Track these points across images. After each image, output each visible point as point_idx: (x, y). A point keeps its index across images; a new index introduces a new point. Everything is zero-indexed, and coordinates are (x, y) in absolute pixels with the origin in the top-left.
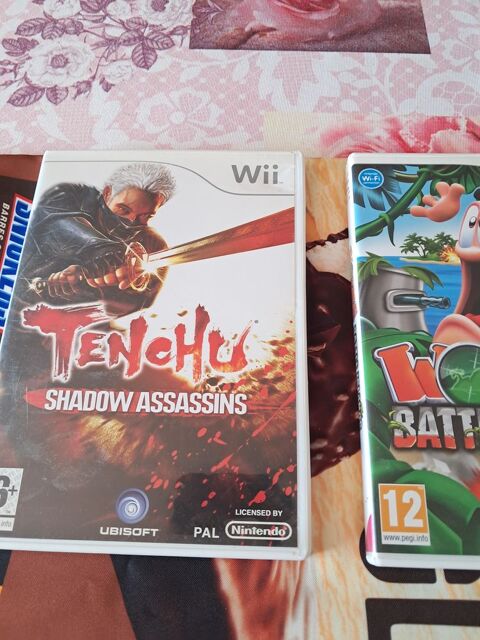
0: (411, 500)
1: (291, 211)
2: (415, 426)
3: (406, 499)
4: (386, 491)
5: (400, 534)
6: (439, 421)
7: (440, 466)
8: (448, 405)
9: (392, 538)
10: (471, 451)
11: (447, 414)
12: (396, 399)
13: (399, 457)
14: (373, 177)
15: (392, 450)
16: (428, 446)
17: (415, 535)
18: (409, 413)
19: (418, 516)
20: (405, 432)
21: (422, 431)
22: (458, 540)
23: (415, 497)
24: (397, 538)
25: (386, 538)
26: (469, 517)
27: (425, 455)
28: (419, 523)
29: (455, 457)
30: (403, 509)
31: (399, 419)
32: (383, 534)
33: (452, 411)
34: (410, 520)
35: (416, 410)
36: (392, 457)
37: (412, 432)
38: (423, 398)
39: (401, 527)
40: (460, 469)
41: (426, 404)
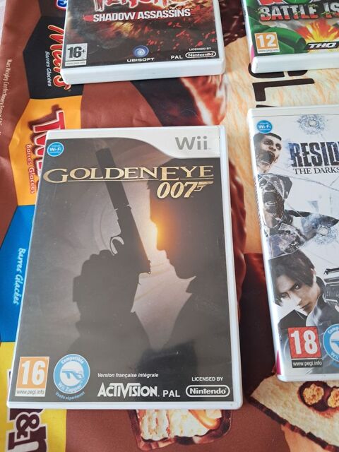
0: (270, 38)
2: (270, 13)
3: (268, 37)
4: (258, 36)
5: (266, 49)
6: (282, 11)
7: (283, 25)
8: (286, 5)
9: (262, 51)
10: (297, 19)
11: (285, 9)
12: (261, 4)
13: (263, 24)
15: (260, 22)
16: (277, 19)
17: (273, 49)
18: (268, 10)
19: (273, 43)
20: (266, 15)
21: (274, 14)
22: (293, 49)
23: (272, 37)
24: (265, 51)
25: (259, 51)
26: (297, 42)
27: (275, 22)
28: (275, 45)
29: (290, 22)
30: (266, 41)
31: (262, 11)
33: (288, 7)
34: (270, 44)
35: (270, 8)
36: (260, 24)
37: (269, 15)
38: (274, 3)
39: (266, 47)
40: (292, 26)
41: (275, 5)
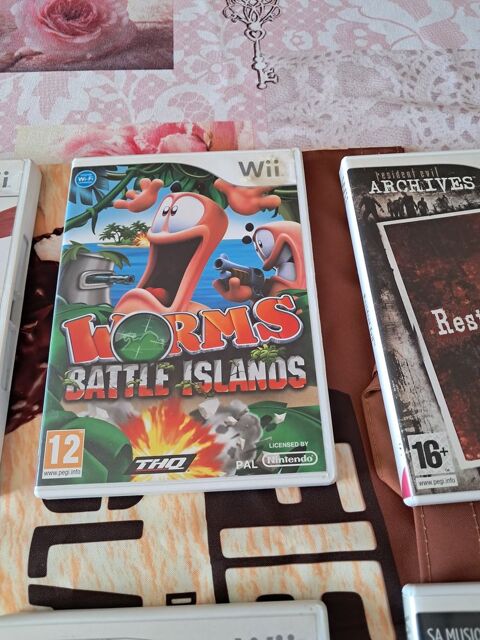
0: (72, 442)
1: (13, 210)
2: (85, 382)
3: (67, 442)
4: (52, 437)
5: (57, 470)
6: (107, 377)
7: (101, 413)
8: (117, 363)
9: (50, 473)
10: (129, 399)
11: (114, 371)
12: (73, 360)
13: (67, 408)
14: (87, 177)
15: (62, 404)
16: (94, 397)
17: (70, 469)
18: (82, 372)
19: (74, 455)
20: (76, 387)
21: (91, 385)
22: (105, 470)
23: (75, 439)
24: (55, 473)
25: (46, 474)
26: (117, 453)
27: (89, 405)
28: (76, 460)
29: (115, 405)
30: (64, 449)
31: (72, 377)
32: (44, 470)
33: (119, 368)
34: (68, 459)
35: (88, 370)
36: (61, 409)
37: (82, 387)
38: (97, 359)
39: (60, 464)
40: (117, 415)
41: (97, 363)
